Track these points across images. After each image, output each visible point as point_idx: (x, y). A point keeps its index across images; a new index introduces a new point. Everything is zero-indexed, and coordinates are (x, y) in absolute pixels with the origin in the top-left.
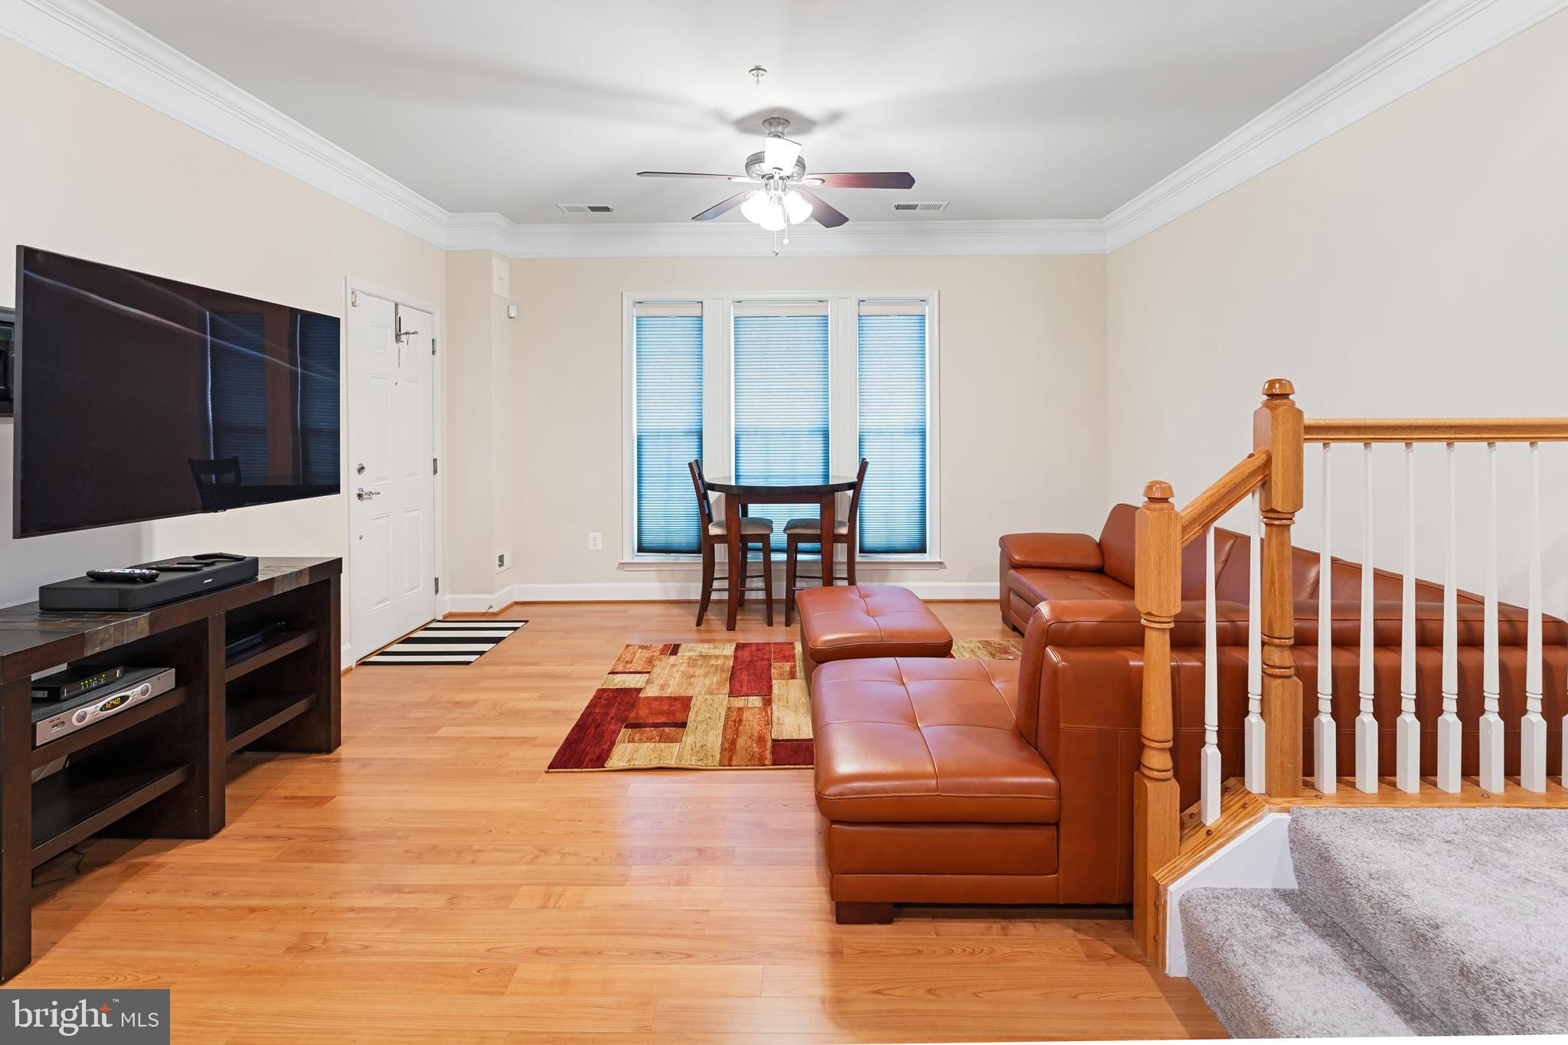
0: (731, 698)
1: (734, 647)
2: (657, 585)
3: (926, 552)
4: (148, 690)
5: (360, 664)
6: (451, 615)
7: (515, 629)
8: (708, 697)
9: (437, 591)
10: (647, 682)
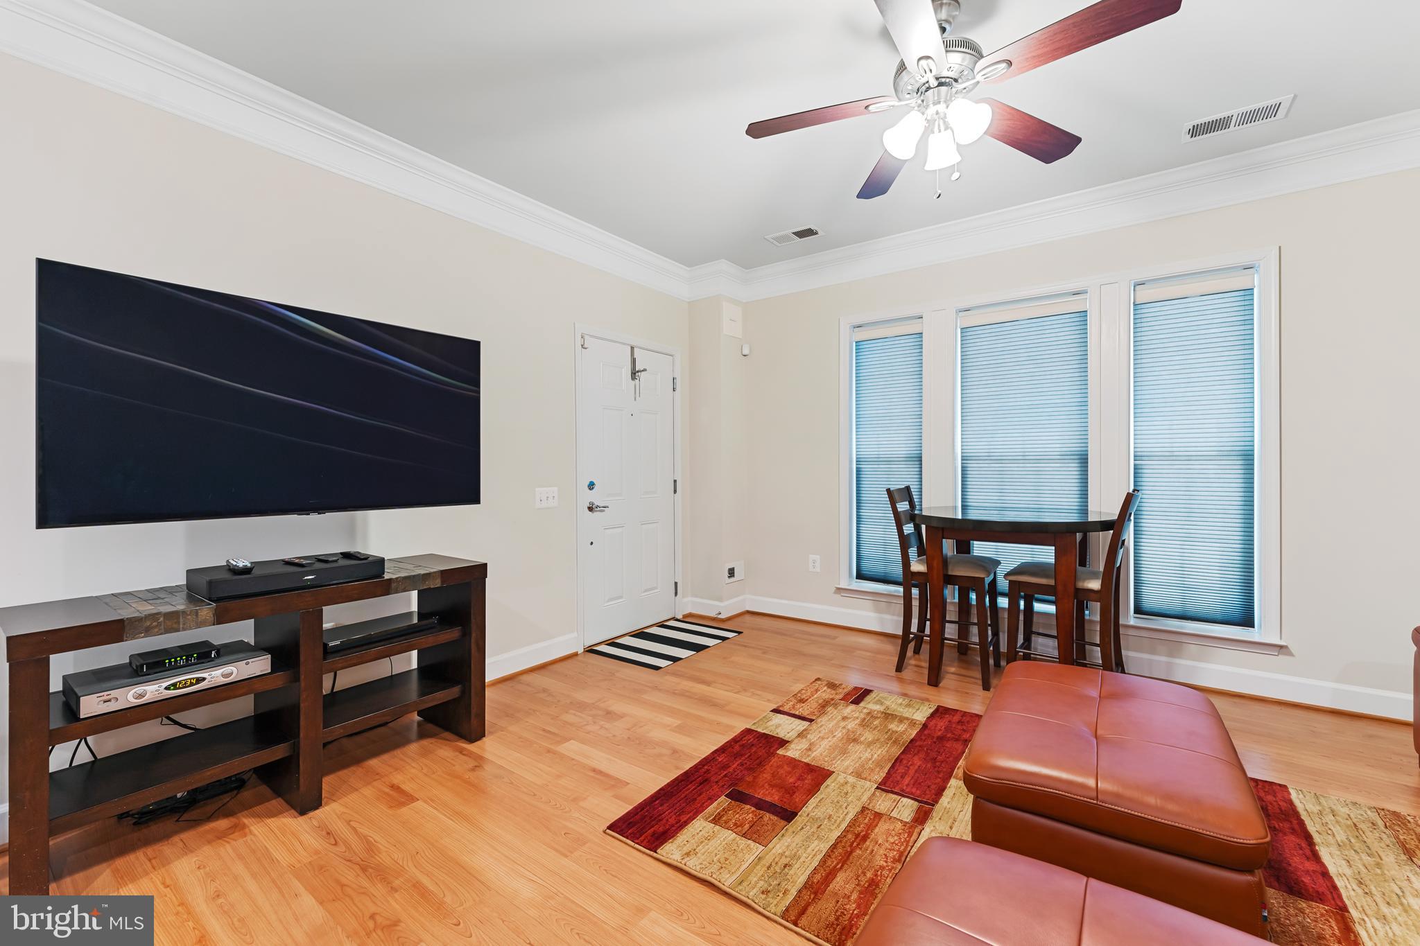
0: (878, 793)
1: (932, 711)
2: (873, 615)
3: (1254, 627)
4: (232, 673)
5: (587, 651)
6: (690, 615)
7: (724, 639)
8: (851, 779)
9: (676, 594)
10: (801, 735)
